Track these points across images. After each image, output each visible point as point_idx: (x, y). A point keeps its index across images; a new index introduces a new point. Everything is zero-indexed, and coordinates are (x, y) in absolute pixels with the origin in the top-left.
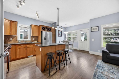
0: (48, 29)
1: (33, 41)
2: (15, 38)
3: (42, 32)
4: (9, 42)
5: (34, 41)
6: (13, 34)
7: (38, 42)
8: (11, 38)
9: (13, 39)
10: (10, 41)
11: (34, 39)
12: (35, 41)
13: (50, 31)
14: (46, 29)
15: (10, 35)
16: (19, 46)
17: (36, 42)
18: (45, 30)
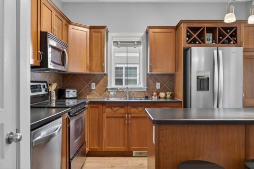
0: (221, 34)
1: (155, 94)
2: (101, 82)
3: (189, 51)
4: (88, 94)
5: (158, 94)
6: (96, 67)
7: (173, 96)
8: (93, 82)
9: (97, 86)
10: (91, 90)
11: (158, 86)
12: (162, 95)
13: (230, 41)
14: (209, 36)
15: (88, 72)
16: (108, 110)
17: (165, 98)
18: (203, 41)
